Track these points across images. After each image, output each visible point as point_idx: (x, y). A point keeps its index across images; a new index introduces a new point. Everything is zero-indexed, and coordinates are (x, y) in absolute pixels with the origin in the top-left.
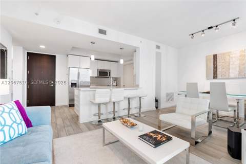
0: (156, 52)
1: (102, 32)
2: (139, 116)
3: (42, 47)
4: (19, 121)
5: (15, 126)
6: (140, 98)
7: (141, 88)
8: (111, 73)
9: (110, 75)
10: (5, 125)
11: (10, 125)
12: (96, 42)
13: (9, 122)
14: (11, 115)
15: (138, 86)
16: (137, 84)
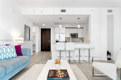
0: (107, 15)
1: (63, 11)
2: (88, 62)
3: (44, 25)
4: (13, 52)
5: (11, 53)
6: (89, 49)
7: (92, 43)
8: (78, 35)
9: (77, 36)
10: (7, 52)
11: (9, 52)
12: (62, 18)
13: (9, 51)
14: (10, 49)
15: (90, 42)
16: (89, 40)
